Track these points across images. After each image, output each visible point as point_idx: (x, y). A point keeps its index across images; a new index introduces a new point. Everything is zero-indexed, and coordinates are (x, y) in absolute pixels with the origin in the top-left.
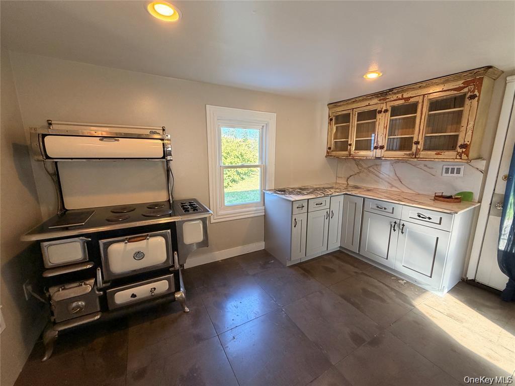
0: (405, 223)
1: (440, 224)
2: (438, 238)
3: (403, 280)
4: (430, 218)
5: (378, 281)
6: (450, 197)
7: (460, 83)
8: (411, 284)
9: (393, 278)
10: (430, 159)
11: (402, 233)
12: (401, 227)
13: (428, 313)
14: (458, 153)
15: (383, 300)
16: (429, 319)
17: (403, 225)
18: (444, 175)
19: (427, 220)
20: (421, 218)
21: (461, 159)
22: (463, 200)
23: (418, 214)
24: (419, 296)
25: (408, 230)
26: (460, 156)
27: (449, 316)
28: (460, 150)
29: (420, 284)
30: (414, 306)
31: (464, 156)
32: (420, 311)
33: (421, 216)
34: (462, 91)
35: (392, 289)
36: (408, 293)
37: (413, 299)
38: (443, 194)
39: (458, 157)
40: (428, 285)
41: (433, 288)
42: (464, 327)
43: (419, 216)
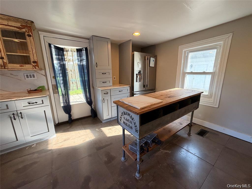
0: (21, 111)
1: (43, 103)
2: (45, 111)
3: (34, 145)
4: (36, 103)
5: (20, 157)
6: (36, 90)
7: (18, 25)
8: (40, 143)
9: (27, 149)
10: (18, 69)
11: (22, 118)
12: (20, 115)
13: (58, 147)
14: (33, 66)
15: (35, 163)
16: (61, 148)
17: (21, 113)
18: (27, 79)
19: (35, 104)
20: (31, 105)
21: (36, 69)
22: (43, 90)
23: (28, 102)
24: (47, 144)
25: (25, 114)
26: (35, 67)
27: (65, 141)
28: (34, 64)
29: (43, 139)
30: (51, 150)
31: (37, 67)
32: (56, 149)
33: (31, 103)
34: (22, 30)
35: (33, 153)
36: (42, 148)
37: (47, 148)
38: (31, 89)
39: (34, 68)
40: (48, 136)
41: (50, 136)
42: (71, 140)
43: (30, 104)
